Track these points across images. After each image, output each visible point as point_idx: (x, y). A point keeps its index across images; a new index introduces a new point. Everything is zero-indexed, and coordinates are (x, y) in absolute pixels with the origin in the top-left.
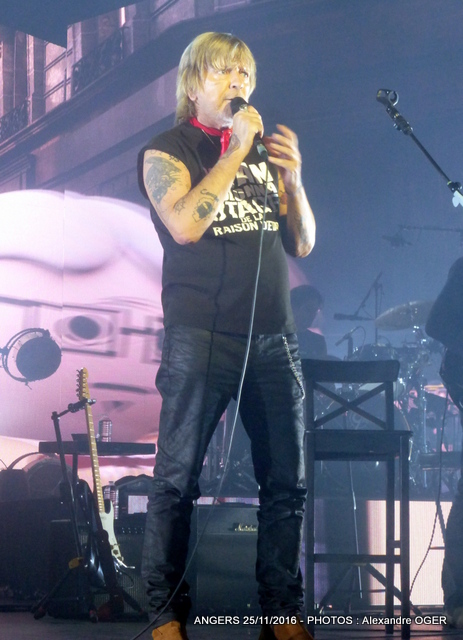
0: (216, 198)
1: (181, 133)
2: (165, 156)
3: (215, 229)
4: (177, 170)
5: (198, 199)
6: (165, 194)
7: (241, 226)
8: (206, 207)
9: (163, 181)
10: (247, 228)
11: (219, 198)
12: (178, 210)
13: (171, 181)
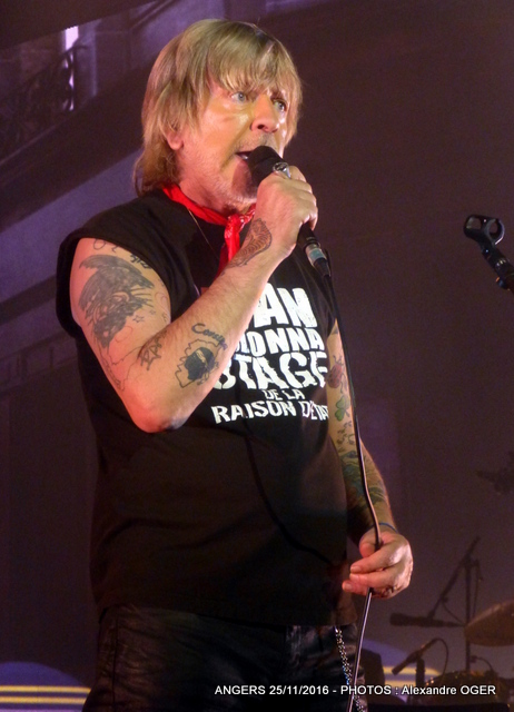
0: (222, 342)
2: (123, 255)
3: (215, 409)
4: (145, 283)
5: (185, 342)
6: (120, 329)
7: (265, 406)
8: (203, 359)
9: (117, 303)
10: (276, 411)
11: (227, 342)
12: (146, 360)
13: (133, 305)
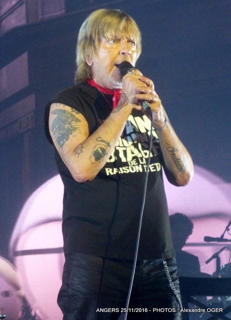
0: (108, 145)
1: (80, 90)
2: (68, 109)
3: (107, 169)
4: (77, 120)
5: (94, 145)
6: (67, 140)
7: (128, 168)
8: (101, 152)
9: (65, 129)
10: (133, 170)
11: (111, 144)
12: (78, 154)
13: (72, 130)
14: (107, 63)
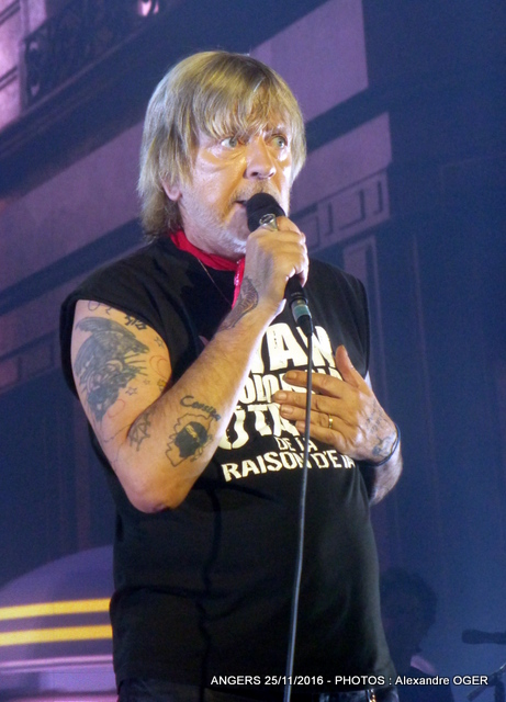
0: (212, 413)
2: (118, 316)
6: (113, 402)
7: (279, 458)
8: (194, 434)
9: (110, 373)
10: (290, 463)
11: (218, 412)
12: (136, 440)
13: (127, 375)
14: (214, 196)
